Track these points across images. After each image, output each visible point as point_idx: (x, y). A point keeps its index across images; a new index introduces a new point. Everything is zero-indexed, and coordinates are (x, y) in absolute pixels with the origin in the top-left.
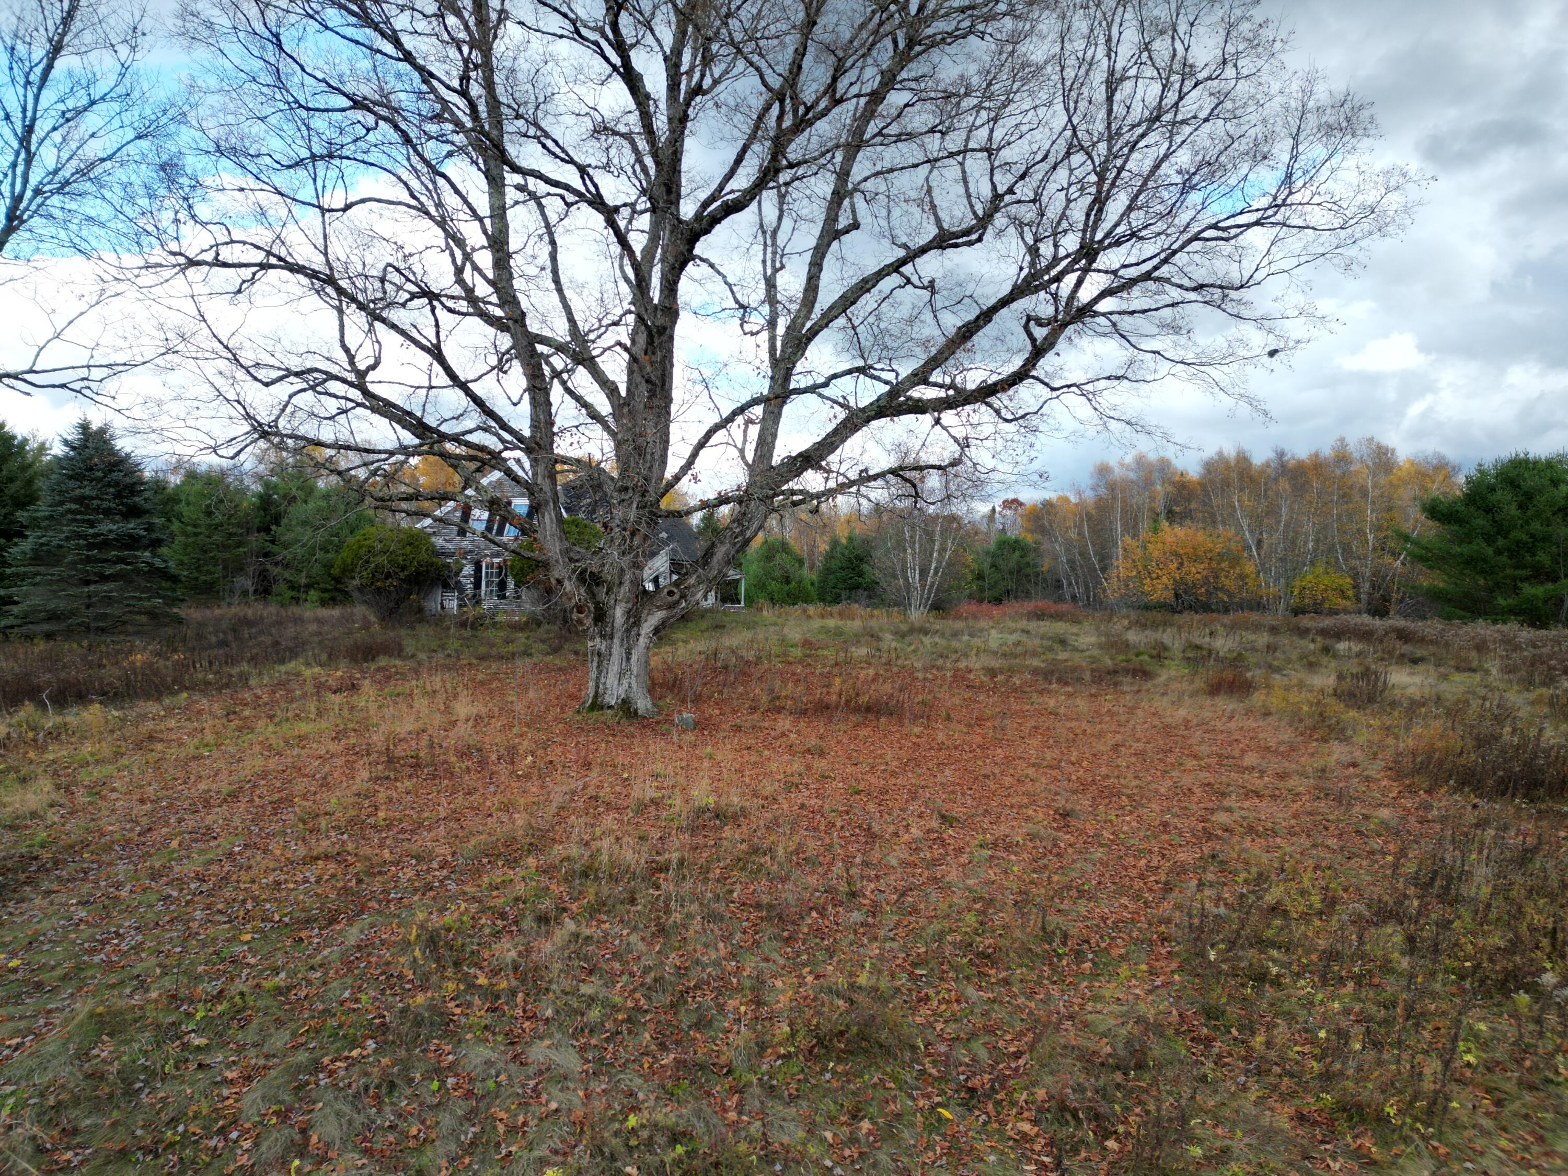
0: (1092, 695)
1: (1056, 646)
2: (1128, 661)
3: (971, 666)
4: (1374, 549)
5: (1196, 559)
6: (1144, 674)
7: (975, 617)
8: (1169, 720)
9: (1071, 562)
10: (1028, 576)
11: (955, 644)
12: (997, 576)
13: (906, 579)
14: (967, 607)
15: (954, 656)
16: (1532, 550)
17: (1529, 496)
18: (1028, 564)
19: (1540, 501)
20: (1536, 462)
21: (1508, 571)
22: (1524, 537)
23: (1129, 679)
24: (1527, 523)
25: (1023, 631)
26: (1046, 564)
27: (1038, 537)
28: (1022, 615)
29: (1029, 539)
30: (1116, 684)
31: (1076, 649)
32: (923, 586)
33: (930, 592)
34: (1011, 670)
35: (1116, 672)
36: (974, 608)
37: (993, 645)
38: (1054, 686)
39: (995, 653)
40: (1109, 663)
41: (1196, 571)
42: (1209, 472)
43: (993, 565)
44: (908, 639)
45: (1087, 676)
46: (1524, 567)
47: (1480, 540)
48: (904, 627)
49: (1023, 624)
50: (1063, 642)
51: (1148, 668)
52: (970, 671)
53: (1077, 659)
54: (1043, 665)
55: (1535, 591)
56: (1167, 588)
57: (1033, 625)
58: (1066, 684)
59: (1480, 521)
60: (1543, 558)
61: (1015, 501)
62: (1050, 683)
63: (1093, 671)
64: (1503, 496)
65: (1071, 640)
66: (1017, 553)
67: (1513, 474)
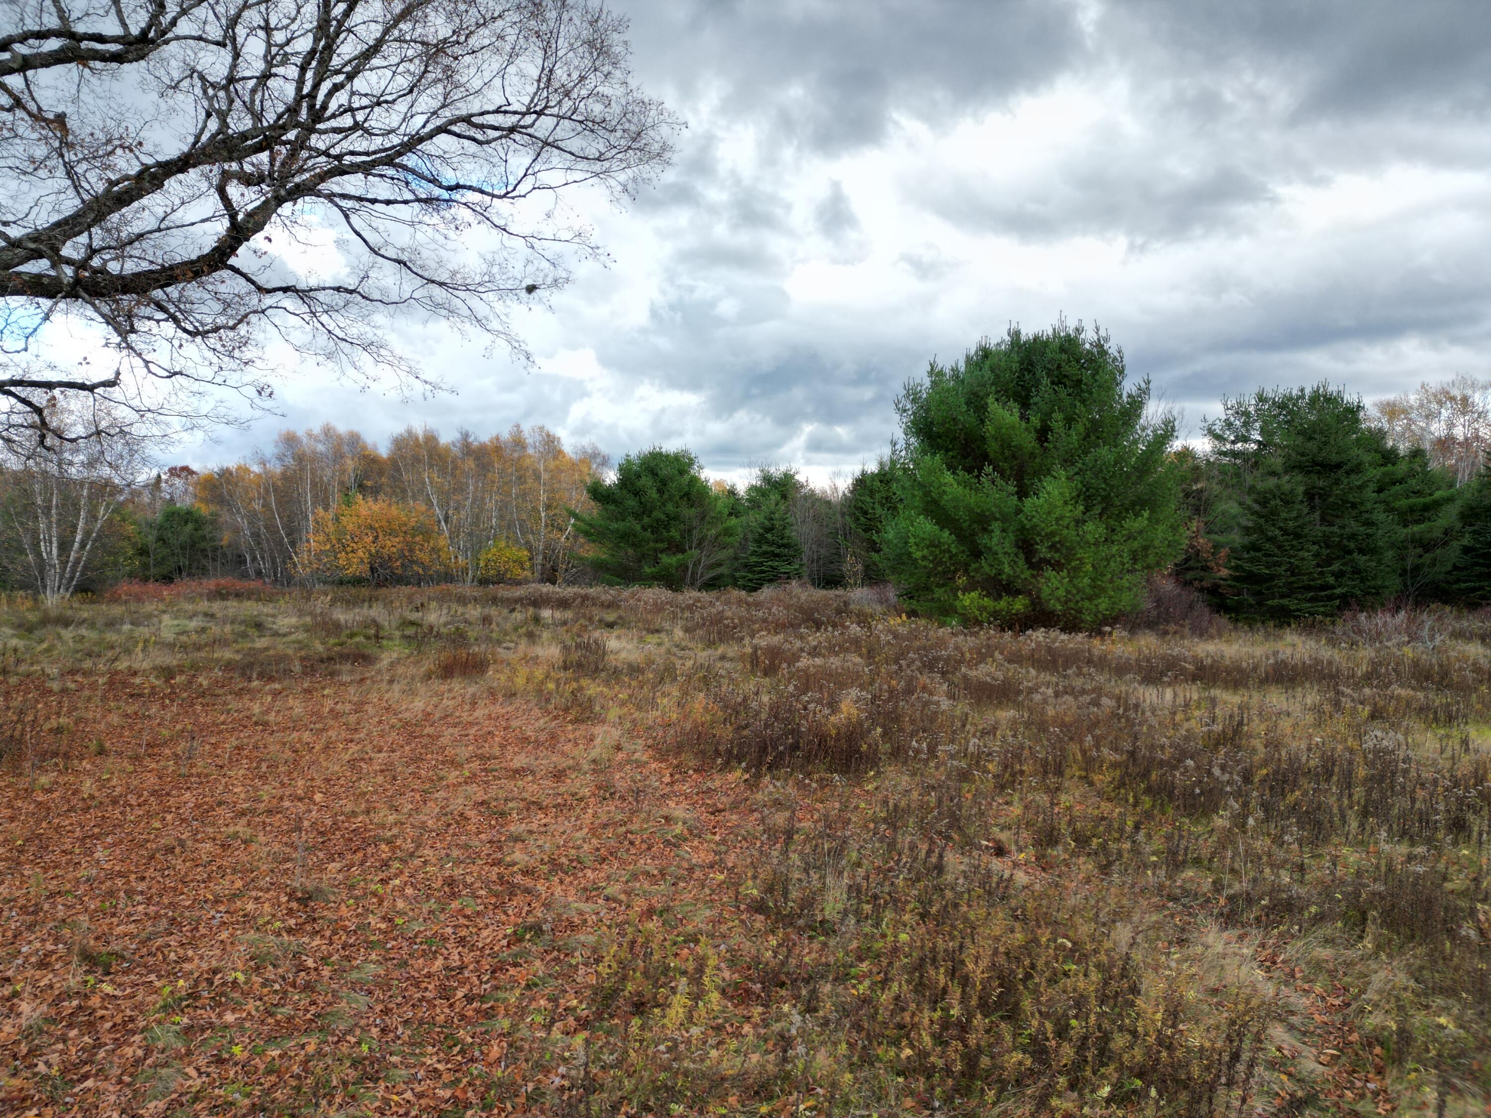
0: (308, 691)
1: (251, 631)
2: (341, 645)
3: (136, 666)
4: (546, 526)
5: (392, 533)
6: (363, 658)
7: (139, 599)
8: (407, 715)
9: (256, 535)
10: (203, 550)
11: (111, 636)
12: (165, 551)
13: (39, 554)
14: (124, 588)
15: (110, 654)
16: (667, 528)
17: (664, 483)
18: (204, 538)
19: (673, 485)
20: (667, 456)
21: (652, 544)
22: (663, 517)
23: (348, 666)
24: (664, 505)
25: (206, 615)
26: (226, 538)
27: (213, 508)
28: (201, 595)
29: (204, 510)
30: (332, 674)
31: (276, 634)
32: (64, 564)
33: (73, 572)
34: (196, 668)
35: (330, 659)
36: (136, 588)
37: (168, 635)
38: (255, 684)
39: (171, 646)
40: (319, 647)
41: (392, 545)
42: (400, 449)
43: (160, 539)
44: (37, 633)
45: (297, 668)
46: (662, 541)
47: (631, 519)
48: (32, 617)
49: (204, 605)
50: (259, 626)
51: (367, 651)
52: (135, 673)
53: (281, 647)
54: (238, 657)
55: (669, 560)
56: (362, 561)
57: (216, 607)
58: (271, 679)
59: (631, 502)
60: (674, 533)
61: (185, 469)
62: (250, 680)
63: (303, 659)
64: (646, 481)
65: (268, 621)
66: (190, 526)
67: (652, 464)
